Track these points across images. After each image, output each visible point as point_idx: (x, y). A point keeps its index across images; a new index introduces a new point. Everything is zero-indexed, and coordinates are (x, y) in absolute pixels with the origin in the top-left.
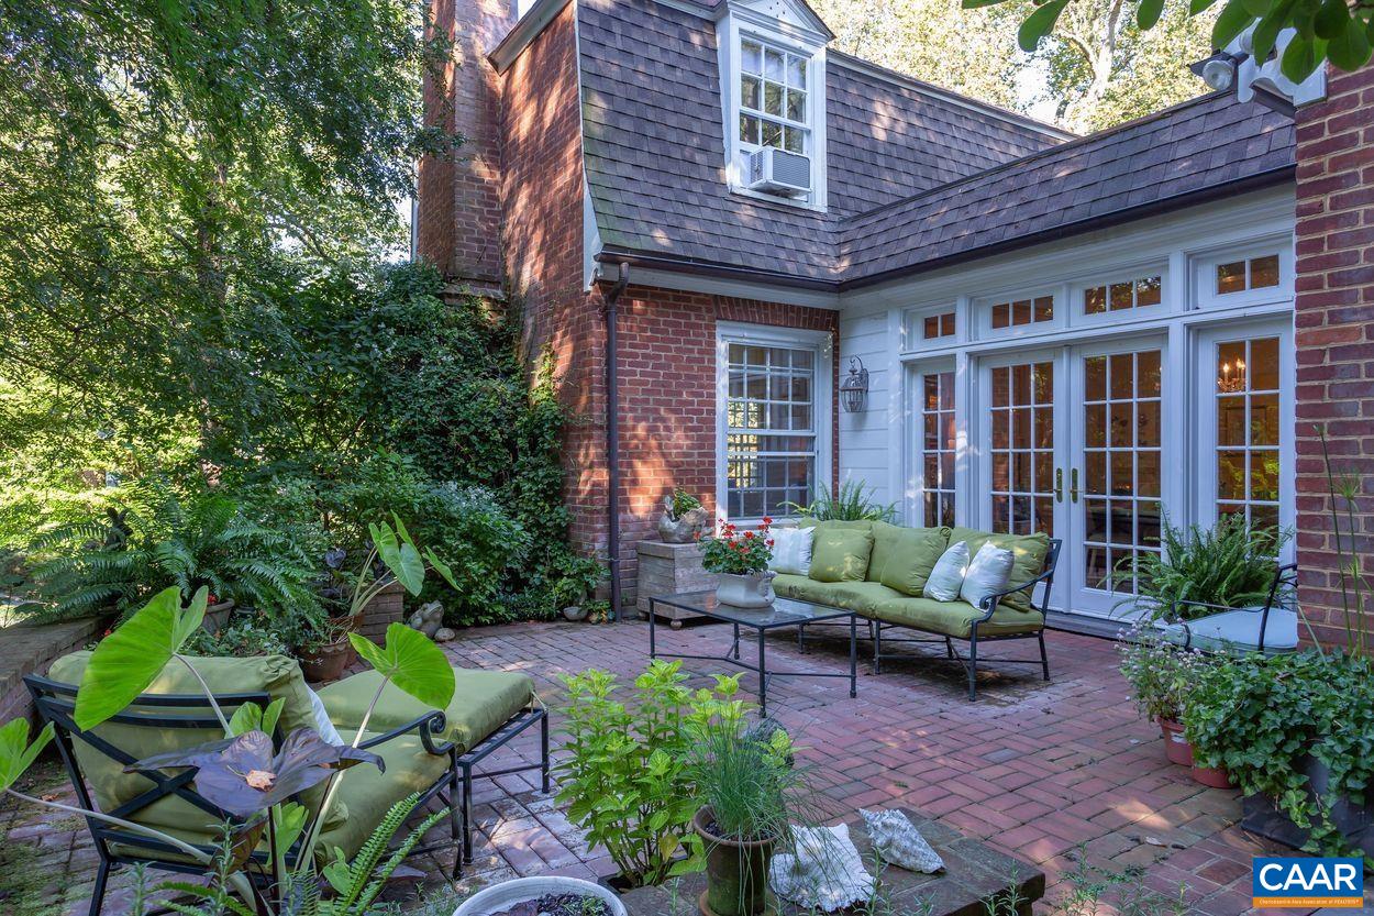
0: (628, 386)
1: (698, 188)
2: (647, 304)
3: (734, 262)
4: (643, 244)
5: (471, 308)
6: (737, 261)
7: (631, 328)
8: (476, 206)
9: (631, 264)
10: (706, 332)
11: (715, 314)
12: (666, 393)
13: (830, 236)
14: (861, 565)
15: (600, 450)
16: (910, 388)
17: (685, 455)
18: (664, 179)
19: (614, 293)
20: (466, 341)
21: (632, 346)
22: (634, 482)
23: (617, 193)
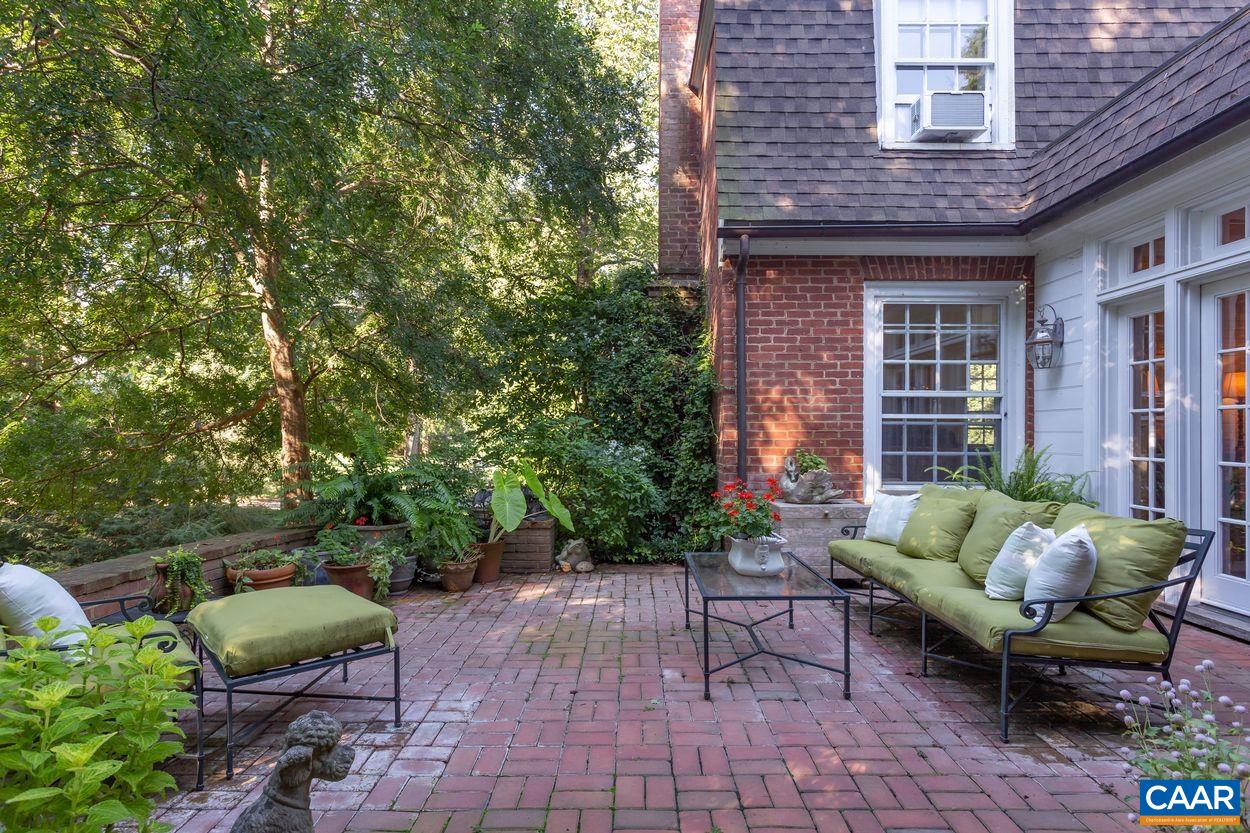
0: (760, 352)
1: (841, 152)
2: (781, 273)
3: (874, 219)
4: (768, 214)
5: (670, 297)
6: (879, 216)
7: (763, 298)
8: (679, 212)
9: (752, 236)
10: (851, 295)
11: (862, 275)
12: (804, 357)
13: (1015, 174)
14: (949, 541)
15: (730, 413)
16: (1114, 336)
17: (823, 417)
18: (801, 150)
19: (744, 266)
20: (660, 326)
21: (764, 314)
22: (767, 442)
23: (746, 171)
